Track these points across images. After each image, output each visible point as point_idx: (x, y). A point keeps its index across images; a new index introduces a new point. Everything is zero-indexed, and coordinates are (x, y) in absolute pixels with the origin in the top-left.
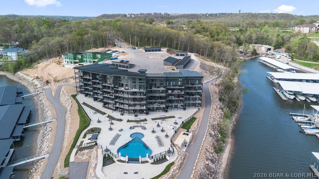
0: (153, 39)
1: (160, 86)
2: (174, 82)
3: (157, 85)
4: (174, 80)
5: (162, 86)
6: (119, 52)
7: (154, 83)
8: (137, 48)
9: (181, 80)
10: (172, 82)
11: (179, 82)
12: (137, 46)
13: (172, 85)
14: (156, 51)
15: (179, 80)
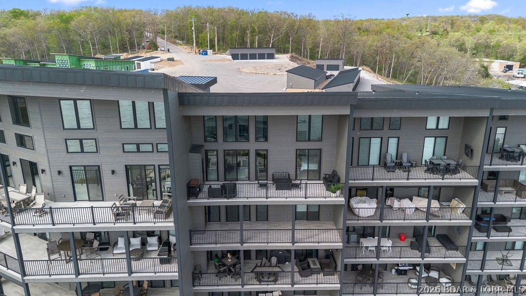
0: (253, 31)
1: (298, 166)
2: (393, 142)
3: (274, 167)
4: (395, 125)
5: (314, 167)
6: (158, 60)
7: (252, 146)
8: (210, 52)
9: (444, 124)
10: (376, 143)
11: (429, 143)
12: (212, 47)
13: (374, 159)
14: (262, 57)
15: (431, 124)
